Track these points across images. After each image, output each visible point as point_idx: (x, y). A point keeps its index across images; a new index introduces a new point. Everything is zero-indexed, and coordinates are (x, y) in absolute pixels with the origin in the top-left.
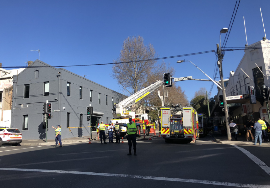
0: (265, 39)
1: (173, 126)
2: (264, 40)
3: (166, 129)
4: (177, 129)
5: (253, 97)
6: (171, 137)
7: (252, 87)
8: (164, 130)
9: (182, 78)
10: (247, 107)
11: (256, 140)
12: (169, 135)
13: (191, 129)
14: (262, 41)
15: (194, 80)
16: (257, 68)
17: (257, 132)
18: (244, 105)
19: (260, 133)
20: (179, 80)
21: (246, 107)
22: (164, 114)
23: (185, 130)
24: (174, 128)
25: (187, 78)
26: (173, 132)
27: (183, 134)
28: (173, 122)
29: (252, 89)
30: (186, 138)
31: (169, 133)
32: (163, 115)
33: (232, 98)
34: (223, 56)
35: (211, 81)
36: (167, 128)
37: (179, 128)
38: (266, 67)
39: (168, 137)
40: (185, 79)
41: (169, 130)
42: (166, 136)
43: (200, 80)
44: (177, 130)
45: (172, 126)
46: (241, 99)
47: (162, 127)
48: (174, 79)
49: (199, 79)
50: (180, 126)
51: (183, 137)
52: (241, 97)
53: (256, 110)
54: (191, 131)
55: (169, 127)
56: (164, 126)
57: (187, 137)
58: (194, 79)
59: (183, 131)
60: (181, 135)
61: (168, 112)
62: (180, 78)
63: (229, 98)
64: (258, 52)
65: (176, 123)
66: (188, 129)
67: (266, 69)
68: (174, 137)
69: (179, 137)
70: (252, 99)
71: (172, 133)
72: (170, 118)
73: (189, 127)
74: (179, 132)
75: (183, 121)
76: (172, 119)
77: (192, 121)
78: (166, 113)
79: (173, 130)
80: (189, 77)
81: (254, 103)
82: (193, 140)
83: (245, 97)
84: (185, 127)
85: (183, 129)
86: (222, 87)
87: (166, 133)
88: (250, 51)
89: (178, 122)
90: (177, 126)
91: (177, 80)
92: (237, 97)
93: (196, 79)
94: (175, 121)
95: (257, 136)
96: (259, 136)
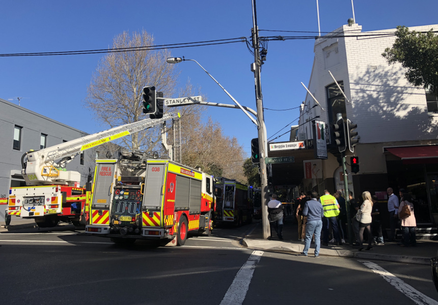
0: (352, 22)
1: (119, 205)
2: (349, 26)
3: (100, 211)
4: (126, 214)
5: (321, 144)
6: (112, 232)
7: (321, 123)
8: (97, 216)
9: (182, 99)
10: (312, 167)
11: (309, 242)
12: (106, 229)
13: (158, 213)
14: (346, 27)
15: (206, 104)
16: (335, 84)
17: (310, 224)
18: (306, 163)
19: (318, 226)
20: (174, 104)
21: (310, 166)
22: (102, 174)
23: (144, 216)
24: (121, 211)
25: (192, 100)
26: (119, 221)
27: (140, 226)
28: (120, 195)
29: (320, 128)
30: (144, 235)
31: (108, 223)
32: (100, 176)
33: (284, 146)
34: (264, 53)
35: (237, 107)
36: (103, 211)
37: (132, 211)
38: (351, 81)
39: (104, 232)
40: (187, 102)
41: (107, 215)
42: (99, 230)
43: (217, 105)
44: (127, 214)
45: (117, 206)
46: (300, 149)
47: (93, 208)
48: (165, 101)
50: (135, 205)
51: (139, 234)
52: (301, 146)
53: (329, 175)
54: (159, 218)
55: (108, 209)
56: (98, 204)
57: (147, 233)
59: (141, 219)
60: (136, 227)
61: (112, 169)
62: (178, 99)
63: (275, 147)
64: (337, 51)
65: (127, 197)
66: (152, 213)
67: (352, 86)
68: (118, 232)
69: (128, 233)
70: (318, 148)
71: (116, 222)
72: (114, 185)
73: (155, 208)
74: (132, 221)
75: (143, 192)
76: (119, 187)
77: (163, 192)
78: (107, 173)
79: (117, 216)
80: (196, 97)
81: (323, 159)
82: (169, 240)
83: (307, 145)
84: (145, 207)
85: (141, 214)
86: (258, 120)
87: (100, 223)
88: (323, 50)
89: (132, 195)
90: (128, 206)
91: (172, 104)
92: (292, 146)
93: (209, 103)
94: (125, 193)
95: (311, 233)
96: (315, 233)
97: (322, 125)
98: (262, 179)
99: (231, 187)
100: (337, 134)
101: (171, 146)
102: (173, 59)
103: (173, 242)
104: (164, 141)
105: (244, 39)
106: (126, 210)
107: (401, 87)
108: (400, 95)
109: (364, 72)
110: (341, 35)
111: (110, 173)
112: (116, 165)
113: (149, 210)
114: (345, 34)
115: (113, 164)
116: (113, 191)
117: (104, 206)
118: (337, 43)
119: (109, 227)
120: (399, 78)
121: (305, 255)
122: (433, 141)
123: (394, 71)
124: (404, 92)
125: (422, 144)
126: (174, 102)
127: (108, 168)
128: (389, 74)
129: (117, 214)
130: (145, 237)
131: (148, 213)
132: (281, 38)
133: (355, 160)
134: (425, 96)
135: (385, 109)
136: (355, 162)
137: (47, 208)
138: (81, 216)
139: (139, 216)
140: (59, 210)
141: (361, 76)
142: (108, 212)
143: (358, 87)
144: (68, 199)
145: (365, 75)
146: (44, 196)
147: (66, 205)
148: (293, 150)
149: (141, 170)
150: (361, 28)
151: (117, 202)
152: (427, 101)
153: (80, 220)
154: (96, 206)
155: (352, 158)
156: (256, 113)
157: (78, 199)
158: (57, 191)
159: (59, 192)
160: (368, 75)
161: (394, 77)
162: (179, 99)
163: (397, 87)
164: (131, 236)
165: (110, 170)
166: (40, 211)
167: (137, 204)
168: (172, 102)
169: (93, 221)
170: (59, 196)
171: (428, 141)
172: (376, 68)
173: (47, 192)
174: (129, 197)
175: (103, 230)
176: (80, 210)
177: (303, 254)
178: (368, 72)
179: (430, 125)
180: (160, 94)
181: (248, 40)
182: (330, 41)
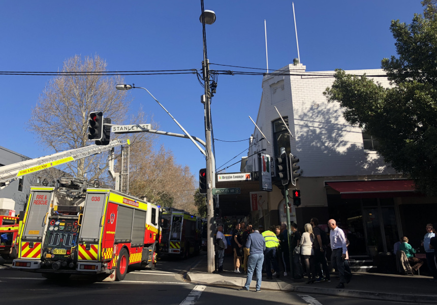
0: (297, 62)
1: (53, 237)
2: (294, 65)
3: (31, 243)
4: (60, 246)
5: (266, 177)
6: (43, 266)
7: (267, 156)
8: (28, 248)
9: (130, 126)
10: (258, 198)
11: (251, 275)
12: (36, 263)
13: (96, 246)
14: (291, 66)
15: (155, 133)
16: (280, 119)
17: (252, 258)
18: (252, 195)
19: (260, 259)
20: (122, 131)
21: (256, 197)
22: (36, 202)
23: (80, 249)
24: (55, 243)
25: (140, 127)
26: (51, 254)
27: (76, 260)
28: (55, 226)
29: (266, 161)
30: (78, 269)
31: (39, 257)
32: (34, 205)
33: (231, 177)
34: (214, 86)
35: (186, 137)
36: (35, 243)
37: (67, 243)
38: (296, 117)
39: (33, 267)
40: (135, 129)
41: (39, 247)
42: (28, 265)
43: (166, 134)
44: (62, 247)
45: (50, 238)
46: (246, 181)
47: (23, 240)
48: (112, 128)
49: (165, 132)
50: (71, 237)
51: (73, 268)
52: (247, 178)
53: (274, 207)
54: (96, 251)
55: (41, 241)
56: (29, 235)
57: (83, 267)
58: (155, 131)
59: (76, 252)
60: (71, 261)
61: (48, 197)
62: (126, 126)
63: (223, 178)
64: (283, 88)
65: (62, 228)
66: (88, 246)
67: (296, 122)
68: (50, 266)
69: (62, 267)
70: (263, 180)
71: (49, 256)
72: (49, 215)
73: (93, 240)
74: (67, 255)
75: (80, 223)
76: (54, 217)
77: (103, 223)
78: (42, 202)
79: (50, 249)
80: (145, 125)
81: (268, 191)
83: (254, 176)
84: (82, 239)
85: (77, 247)
86: (207, 151)
87: (30, 256)
88: (270, 86)
89: (69, 226)
90: (63, 238)
91: (119, 131)
92: (239, 177)
93: (159, 132)
94: (61, 224)
95: (253, 267)
96: (256, 266)
97: (268, 158)
98: (209, 210)
99: (179, 217)
100: (281, 167)
101: (118, 174)
102: (123, 86)
103: (112, 277)
104: (111, 169)
105: (194, 71)
106: (61, 243)
107: (341, 125)
108: (340, 132)
109: (308, 109)
110: (287, 73)
111: (46, 202)
112: (53, 193)
113: (86, 243)
114: (291, 73)
115: (50, 192)
116: (47, 221)
117: (36, 238)
118: (283, 80)
119: (40, 261)
120: (339, 116)
121: (247, 290)
122: (369, 176)
123: (335, 109)
124: (343, 130)
125: (359, 180)
126: (122, 129)
127: (44, 197)
128: (331, 111)
129: (50, 247)
130: (80, 272)
131: (85, 245)
132: (230, 73)
133: (297, 194)
134: (361, 135)
135: (326, 144)
136: (297, 195)
138: (11, 249)
139: (75, 248)
141: (305, 111)
142: (40, 245)
143: (302, 123)
145: (309, 111)
148: (240, 181)
149: (81, 199)
150: (305, 68)
151: (51, 234)
152: (364, 139)
153: (11, 252)
154: (27, 238)
155: (294, 192)
156: (205, 144)
157: (10, 229)
160: (312, 112)
161: (335, 115)
162: (128, 126)
163: (337, 124)
164: (65, 271)
165: (46, 198)
167: (74, 236)
168: (119, 128)
169: (22, 255)
171: (365, 176)
172: (318, 106)
174: (65, 228)
175: (32, 264)
176: (12, 241)
177: (244, 288)
178: (312, 109)
179: (366, 162)
180: (108, 120)
181: (199, 72)
182: (277, 78)
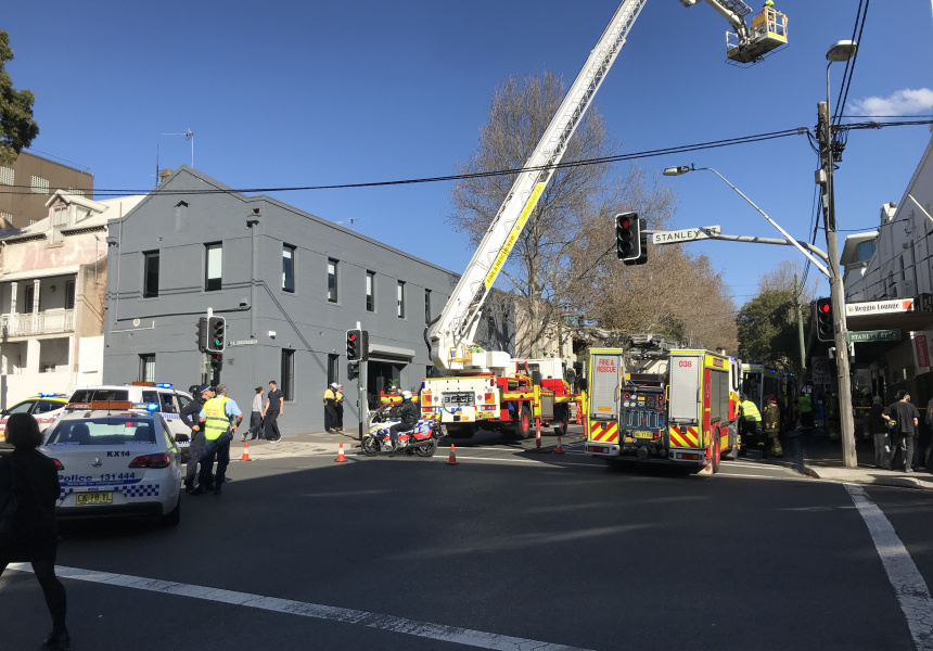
1: (632, 415)
3: (604, 423)
4: (644, 428)
6: (622, 453)
8: (599, 430)
9: (685, 232)
10: (929, 343)
12: (615, 449)
13: (695, 429)
18: (916, 337)
20: (670, 241)
21: (925, 342)
22: (599, 369)
23: (672, 432)
24: (635, 423)
26: (632, 437)
27: (667, 446)
28: (631, 401)
30: (675, 459)
31: (616, 440)
32: (598, 374)
33: (873, 308)
35: (789, 243)
36: (608, 423)
37: (652, 424)
39: (612, 453)
40: (694, 236)
41: (615, 429)
42: (605, 450)
43: (755, 241)
44: (647, 429)
45: (627, 416)
46: (906, 313)
47: (592, 419)
48: (654, 236)
49: (752, 238)
50: (657, 417)
51: (666, 457)
54: (696, 435)
55: (616, 419)
56: (599, 413)
57: (680, 456)
59: (667, 436)
60: (660, 448)
61: (616, 363)
62: (677, 232)
63: (857, 309)
65: (643, 404)
66: (685, 427)
68: (634, 453)
69: (650, 455)
71: (628, 440)
72: (621, 386)
73: (690, 421)
74: (654, 439)
75: (668, 398)
76: (628, 389)
77: (701, 398)
78: (609, 369)
79: (629, 431)
82: (704, 467)
83: (920, 305)
84: (674, 419)
85: (668, 429)
86: (831, 267)
87: (604, 440)
89: (651, 401)
90: (645, 417)
91: (667, 241)
92: (890, 306)
94: (639, 398)
98: (841, 370)
102: (676, 170)
103: (707, 470)
106: (644, 424)
111: (614, 368)
112: (620, 357)
113: (680, 424)
115: (617, 355)
116: (619, 394)
117: (609, 416)
119: (619, 446)
126: (670, 237)
127: (610, 362)
129: (629, 428)
130: (675, 462)
131: (679, 427)
137: (479, 409)
139: (665, 431)
140: (497, 413)
142: (615, 425)
144: (507, 396)
146: (473, 393)
147: (504, 405)
148: (892, 314)
151: (628, 411)
154: (598, 416)
156: (826, 256)
157: (522, 396)
158: (492, 385)
159: (495, 385)
162: (680, 231)
165: (612, 363)
166: (469, 414)
167: (661, 415)
168: (667, 237)
169: (593, 438)
170: (496, 391)
173: (479, 386)
174: (645, 404)
175: (611, 450)
